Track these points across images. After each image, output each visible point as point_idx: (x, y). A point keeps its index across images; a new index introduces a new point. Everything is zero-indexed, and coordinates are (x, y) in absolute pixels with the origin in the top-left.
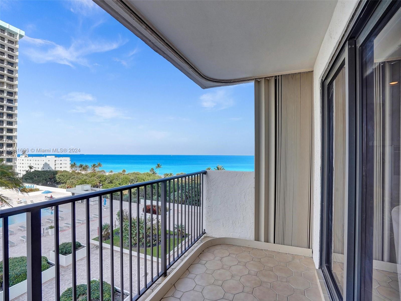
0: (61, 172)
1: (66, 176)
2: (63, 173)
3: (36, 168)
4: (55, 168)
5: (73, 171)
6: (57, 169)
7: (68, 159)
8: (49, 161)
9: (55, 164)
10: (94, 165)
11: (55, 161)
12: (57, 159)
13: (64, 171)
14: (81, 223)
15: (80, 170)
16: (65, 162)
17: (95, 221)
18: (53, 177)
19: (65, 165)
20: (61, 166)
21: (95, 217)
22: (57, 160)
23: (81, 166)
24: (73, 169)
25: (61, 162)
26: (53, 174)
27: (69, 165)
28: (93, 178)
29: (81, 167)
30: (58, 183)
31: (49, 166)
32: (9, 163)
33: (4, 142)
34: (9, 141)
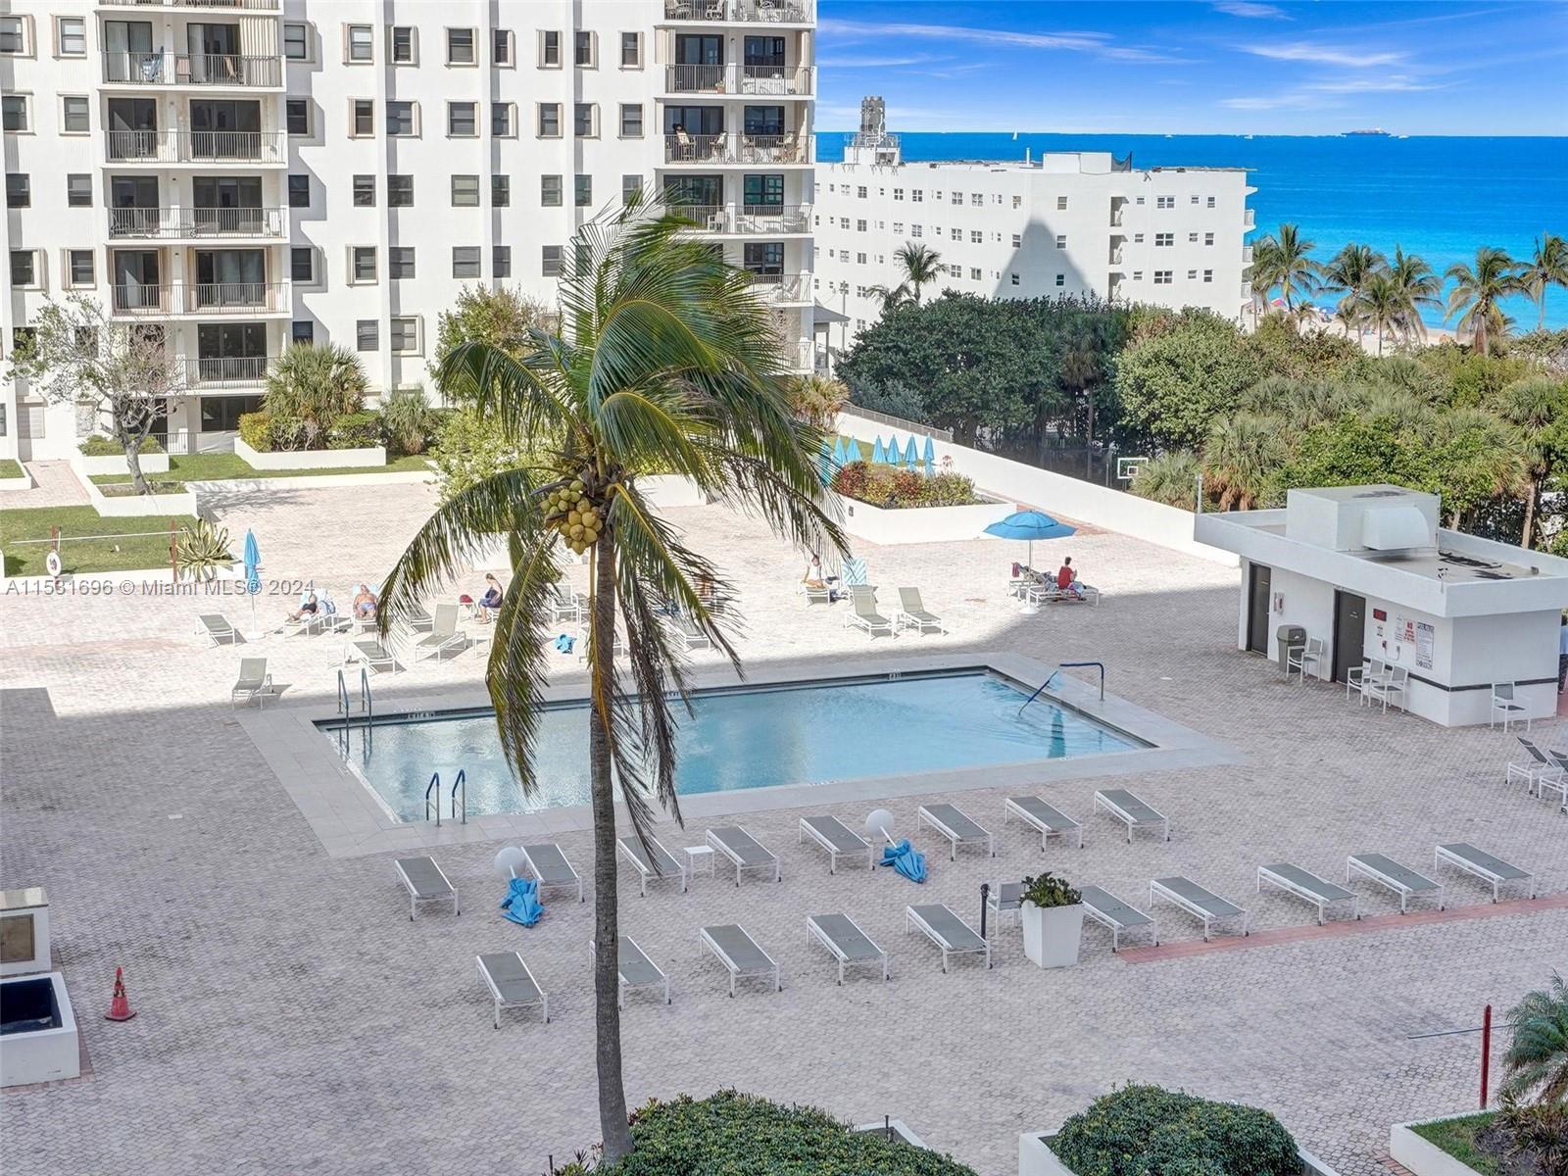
0: (1164, 322)
1: (1209, 370)
2: (1178, 343)
3: (956, 272)
4: (1114, 279)
5: (1278, 326)
6: (1131, 294)
7: (1232, 186)
8: (1062, 203)
9: (1115, 241)
10: (1489, 268)
11: (1116, 203)
12: (1130, 182)
13: (1187, 311)
15: (1346, 315)
16: (1203, 220)
17: (1461, 924)
18: (1089, 374)
19: (1201, 257)
20: (1163, 258)
21: (1461, 876)
22: (1133, 200)
23: (1353, 269)
24: (1277, 301)
25: (1165, 221)
26: (1093, 347)
27: (1233, 258)
28: (1474, 413)
29: (1356, 277)
30: (1135, 440)
31: (1065, 259)
32: (760, 220)
33: (730, 23)
34: (761, 12)
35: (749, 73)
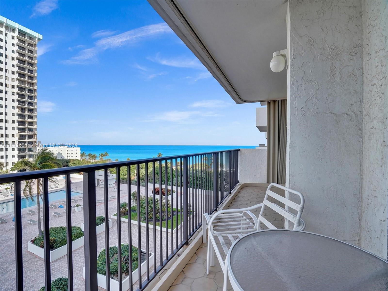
0: (73, 160)
1: (78, 164)
2: (75, 162)
4: (67, 157)
5: (84, 160)
6: (69, 158)
7: (79, 149)
8: (62, 150)
9: (67, 154)
10: (102, 155)
11: (67, 150)
12: (69, 149)
13: (76, 159)
14: (100, 202)
15: (89, 159)
16: (76, 152)
17: (112, 201)
18: (66, 165)
19: (76, 155)
20: (72, 155)
21: (111, 198)
23: (90, 155)
24: (83, 158)
25: (72, 152)
26: (66, 163)
27: (79, 155)
29: (90, 156)
31: (62, 155)
32: (30, 152)
33: (26, 133)
34: (30, 133)
35: (29, 138)
